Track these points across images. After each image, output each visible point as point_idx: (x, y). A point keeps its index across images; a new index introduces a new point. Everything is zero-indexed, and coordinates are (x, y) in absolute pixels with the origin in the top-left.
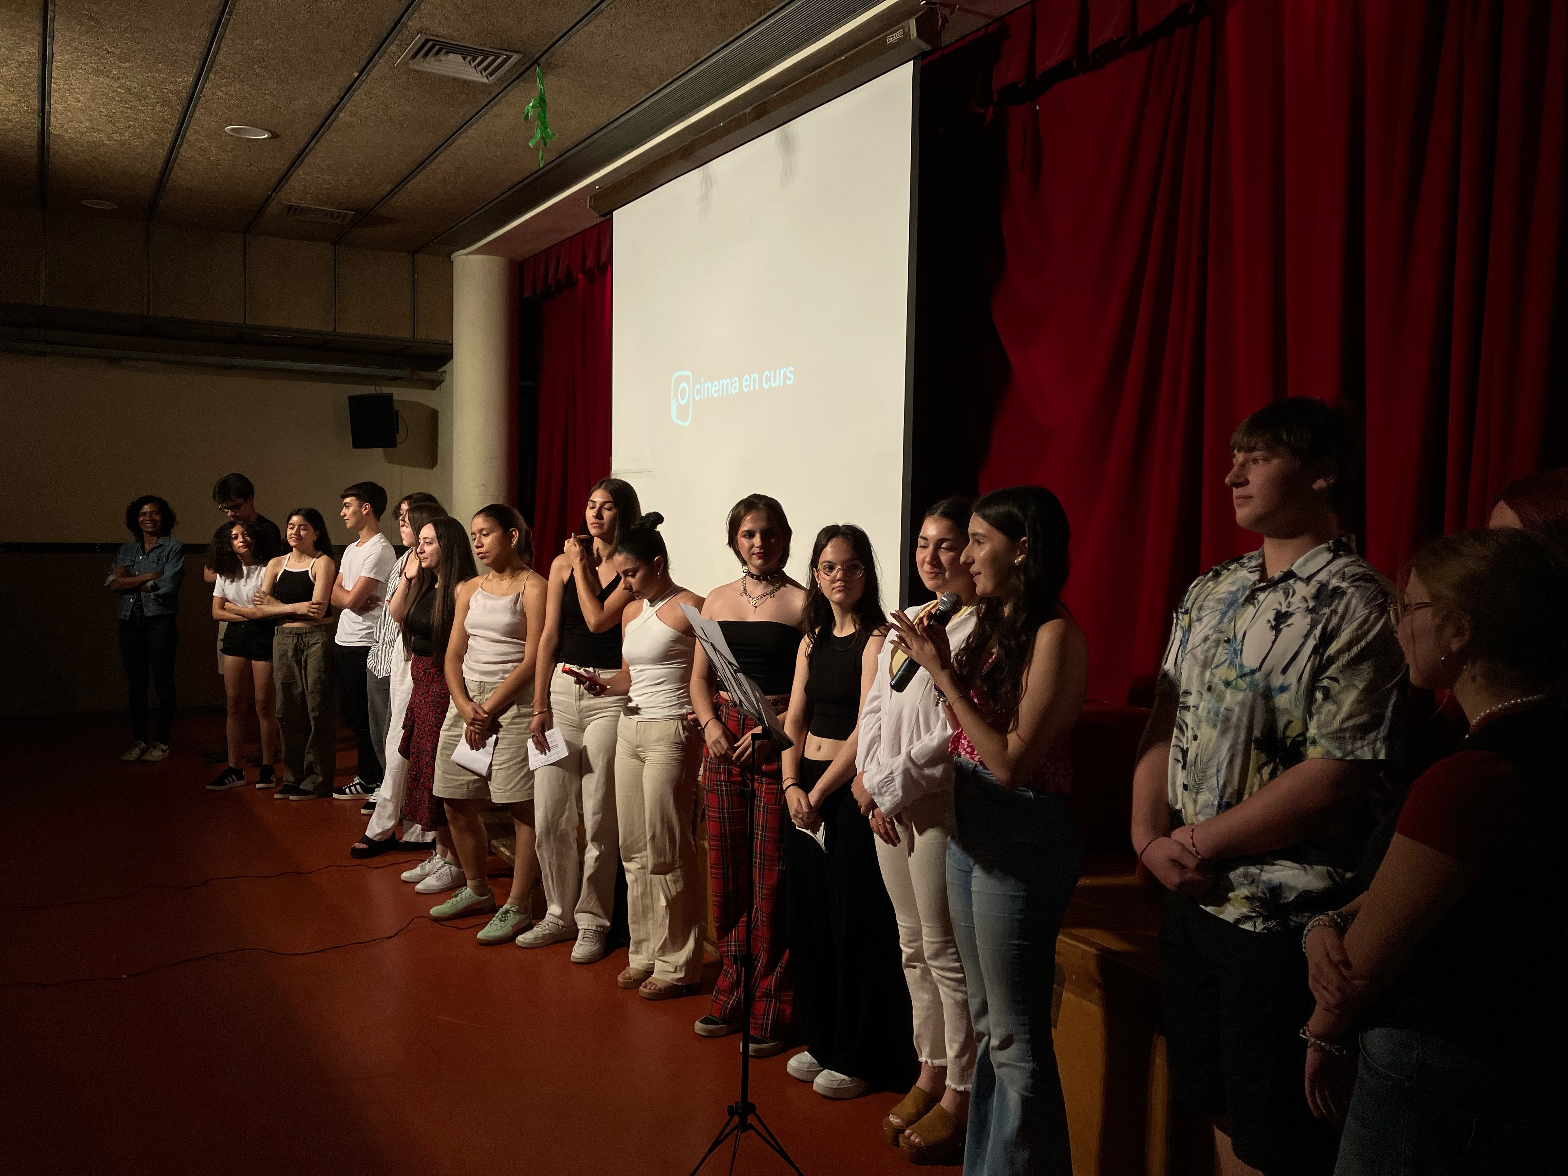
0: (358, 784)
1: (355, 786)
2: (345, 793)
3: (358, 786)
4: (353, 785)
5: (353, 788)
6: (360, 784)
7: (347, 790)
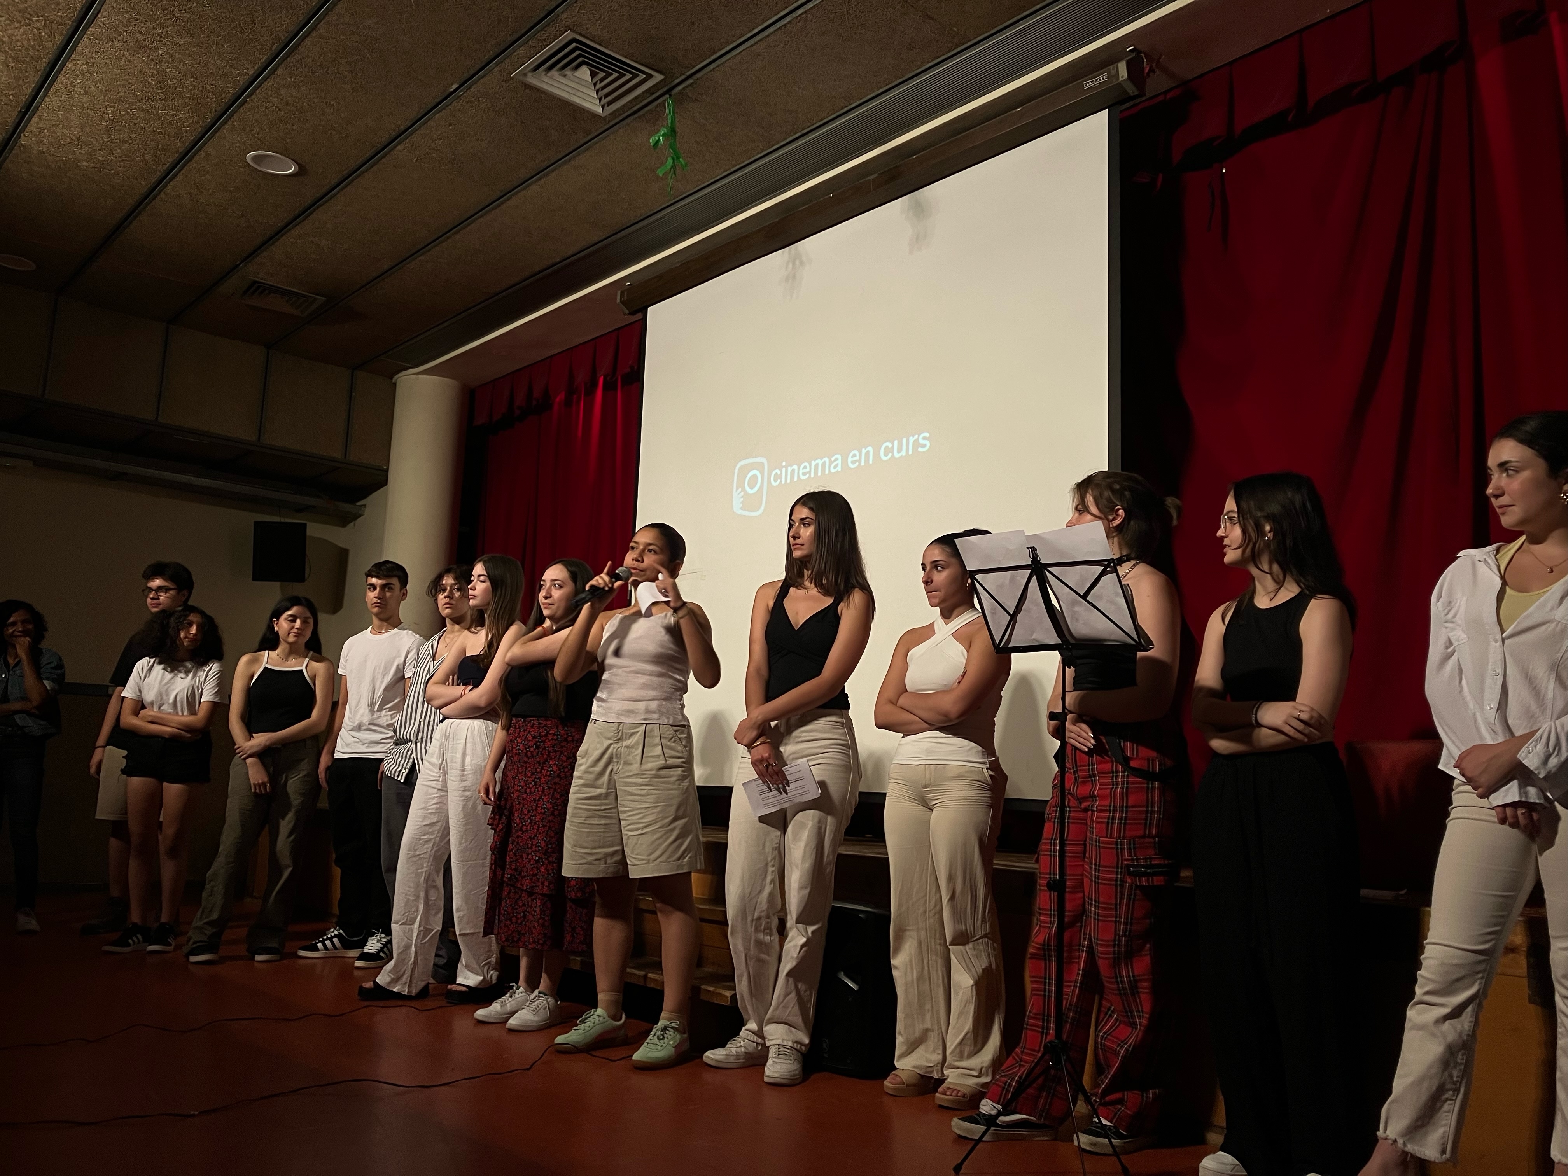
0: (335, 936)
1: (331, 939)
2: (317, 949)
3: (335, 940)
4: (328, 939)
5: (328, 942)
6: (339, 936)
7: (320, 945)
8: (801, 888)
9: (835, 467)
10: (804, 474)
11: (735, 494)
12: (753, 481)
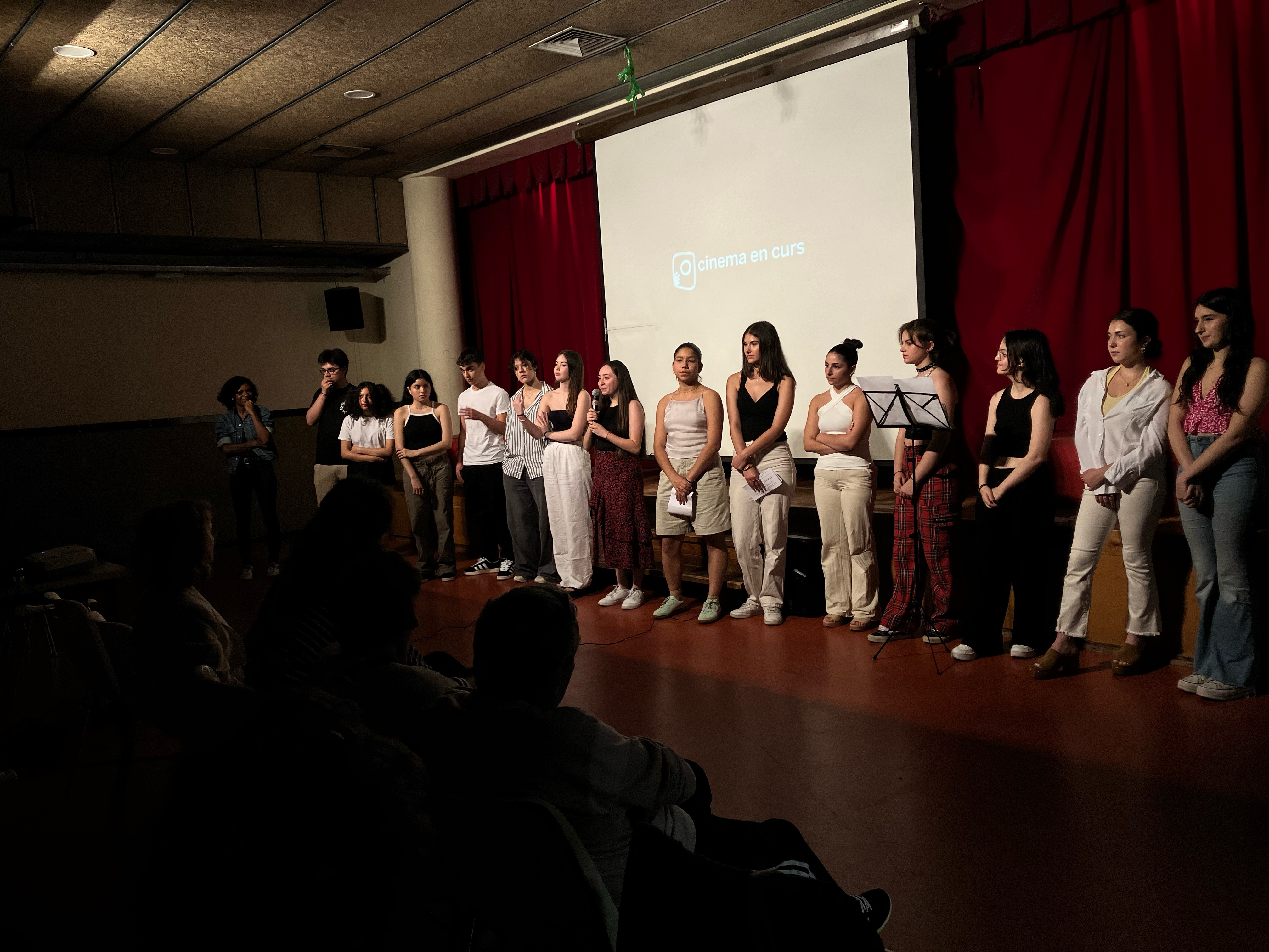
0: (483, 562)
1: (481, 564)
2: (475, 571)
3: (484, 564)
4: (479, 564)
5: (480, 566)
6: (485, 562)
7: (476, 568)
8: (773, 533)
9: (743, 260)
10: (721, 264)
11: (674, 275)
12: (686, 268)
